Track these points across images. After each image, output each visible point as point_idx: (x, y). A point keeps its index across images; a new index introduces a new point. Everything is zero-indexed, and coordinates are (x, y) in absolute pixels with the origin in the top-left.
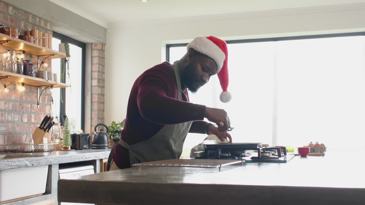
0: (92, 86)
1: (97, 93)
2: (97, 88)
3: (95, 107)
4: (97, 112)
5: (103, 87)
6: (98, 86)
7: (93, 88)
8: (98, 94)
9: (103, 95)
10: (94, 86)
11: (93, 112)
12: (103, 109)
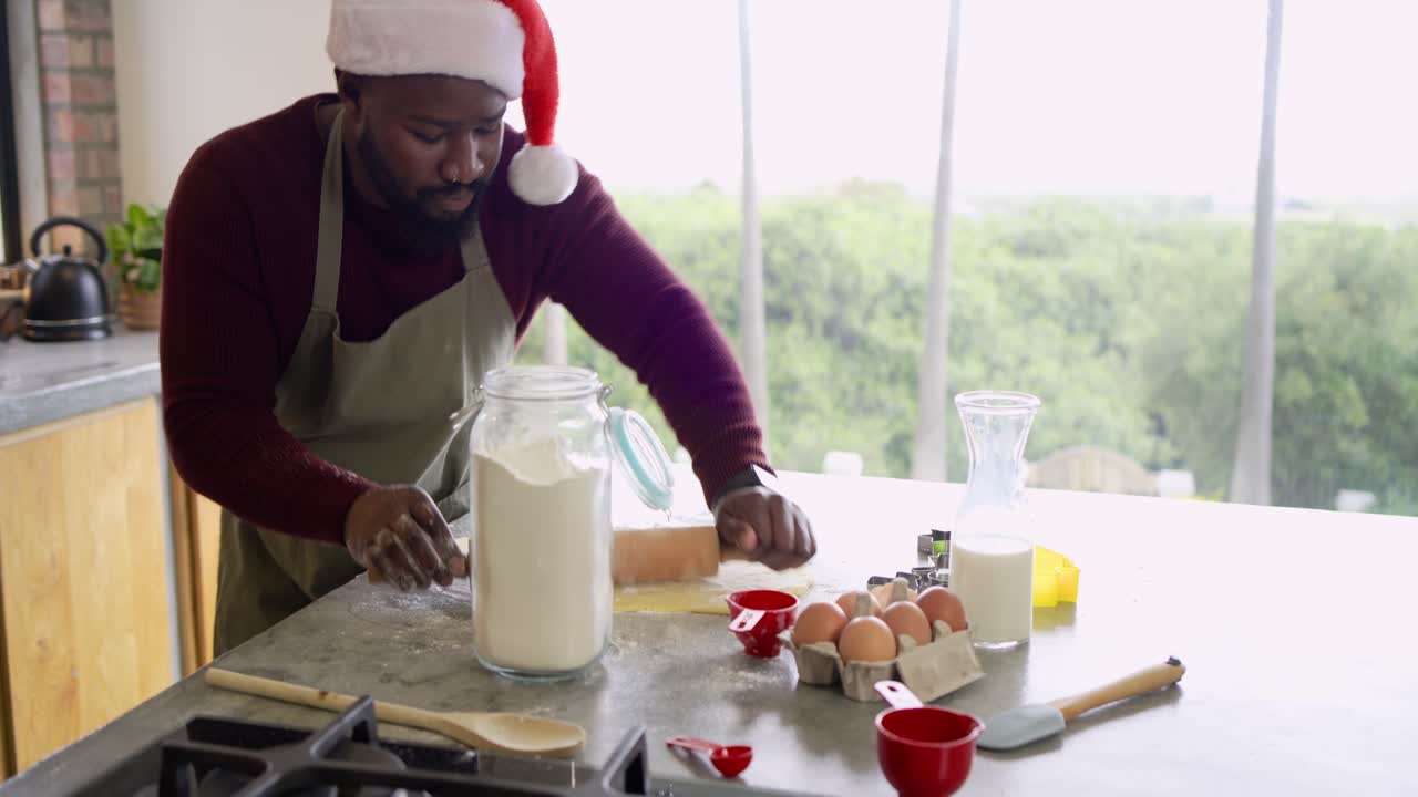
0: (39, 33)
1: (66, 64)
2: (64, 40)
3: (64, 129)
4: (70, 156)
5: (104, 34)
6: (72, 32)
7: (45, 40)
8: (73, 71)
9: (107, 73)
10: (52, 33)
11: (56, 157)
12: (107, 136)
